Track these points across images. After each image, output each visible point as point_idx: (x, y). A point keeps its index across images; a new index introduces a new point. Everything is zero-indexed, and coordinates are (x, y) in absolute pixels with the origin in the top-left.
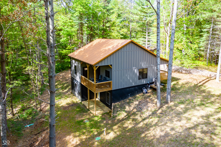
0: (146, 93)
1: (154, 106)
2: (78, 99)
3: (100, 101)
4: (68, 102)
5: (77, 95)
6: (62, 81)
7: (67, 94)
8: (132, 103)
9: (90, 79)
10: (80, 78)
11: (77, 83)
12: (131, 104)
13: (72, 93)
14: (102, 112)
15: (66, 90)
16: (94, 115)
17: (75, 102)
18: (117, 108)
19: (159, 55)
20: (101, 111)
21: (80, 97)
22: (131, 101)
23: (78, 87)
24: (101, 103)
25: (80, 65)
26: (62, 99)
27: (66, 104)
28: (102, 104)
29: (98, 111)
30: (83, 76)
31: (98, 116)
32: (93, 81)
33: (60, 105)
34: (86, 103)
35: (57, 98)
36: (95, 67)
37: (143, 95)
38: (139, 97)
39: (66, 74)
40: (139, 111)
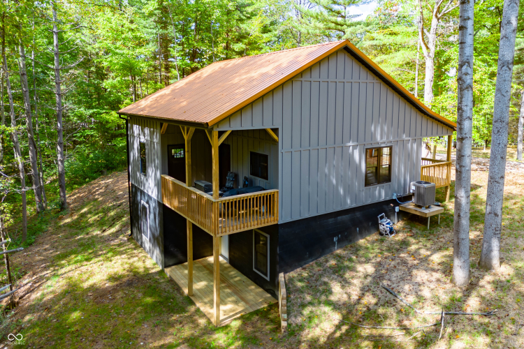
0: (391, 232)
1: (438, 280)
2: (152, 257)
3: (228, 265)
4: (116, 270)
5: (148, 245)
6: (103, 202)
7: (117, 241)
8: (353, 269)
9: (196, 186)
10: (157, 185)
11: (147, 202)
12: (347, 275)
13: (131, 238)
14: (240, 308)
15: (113, 230)
16: (209, 322)
17: (141, 270)
18: (300, 291)
19: (469, 81)
20: (236, 302)
21: (157, 252)
22: (347, 263)
23: (152, 216)
24: (234, 272)
25: (156, 140)
26: (97, 260)
27: (105, 277)
28: (236, 276)
29: (226, 304)
30: (168, 177)
31: (227, 326)
32: (208, 189)
33: (86, 285)
34: (179, 274)
35: (79, 257)
36: (215, 134)
37: (382, 241)
38: (369, 245)
39: (118, 181)
40: (389, 303)
